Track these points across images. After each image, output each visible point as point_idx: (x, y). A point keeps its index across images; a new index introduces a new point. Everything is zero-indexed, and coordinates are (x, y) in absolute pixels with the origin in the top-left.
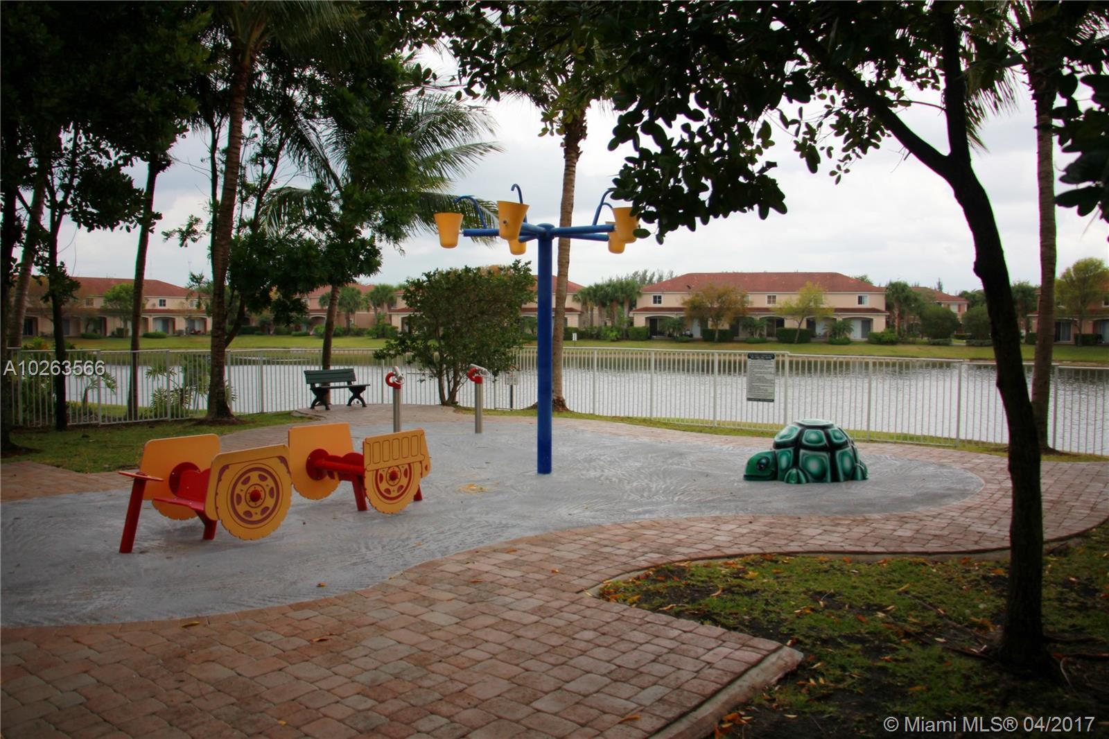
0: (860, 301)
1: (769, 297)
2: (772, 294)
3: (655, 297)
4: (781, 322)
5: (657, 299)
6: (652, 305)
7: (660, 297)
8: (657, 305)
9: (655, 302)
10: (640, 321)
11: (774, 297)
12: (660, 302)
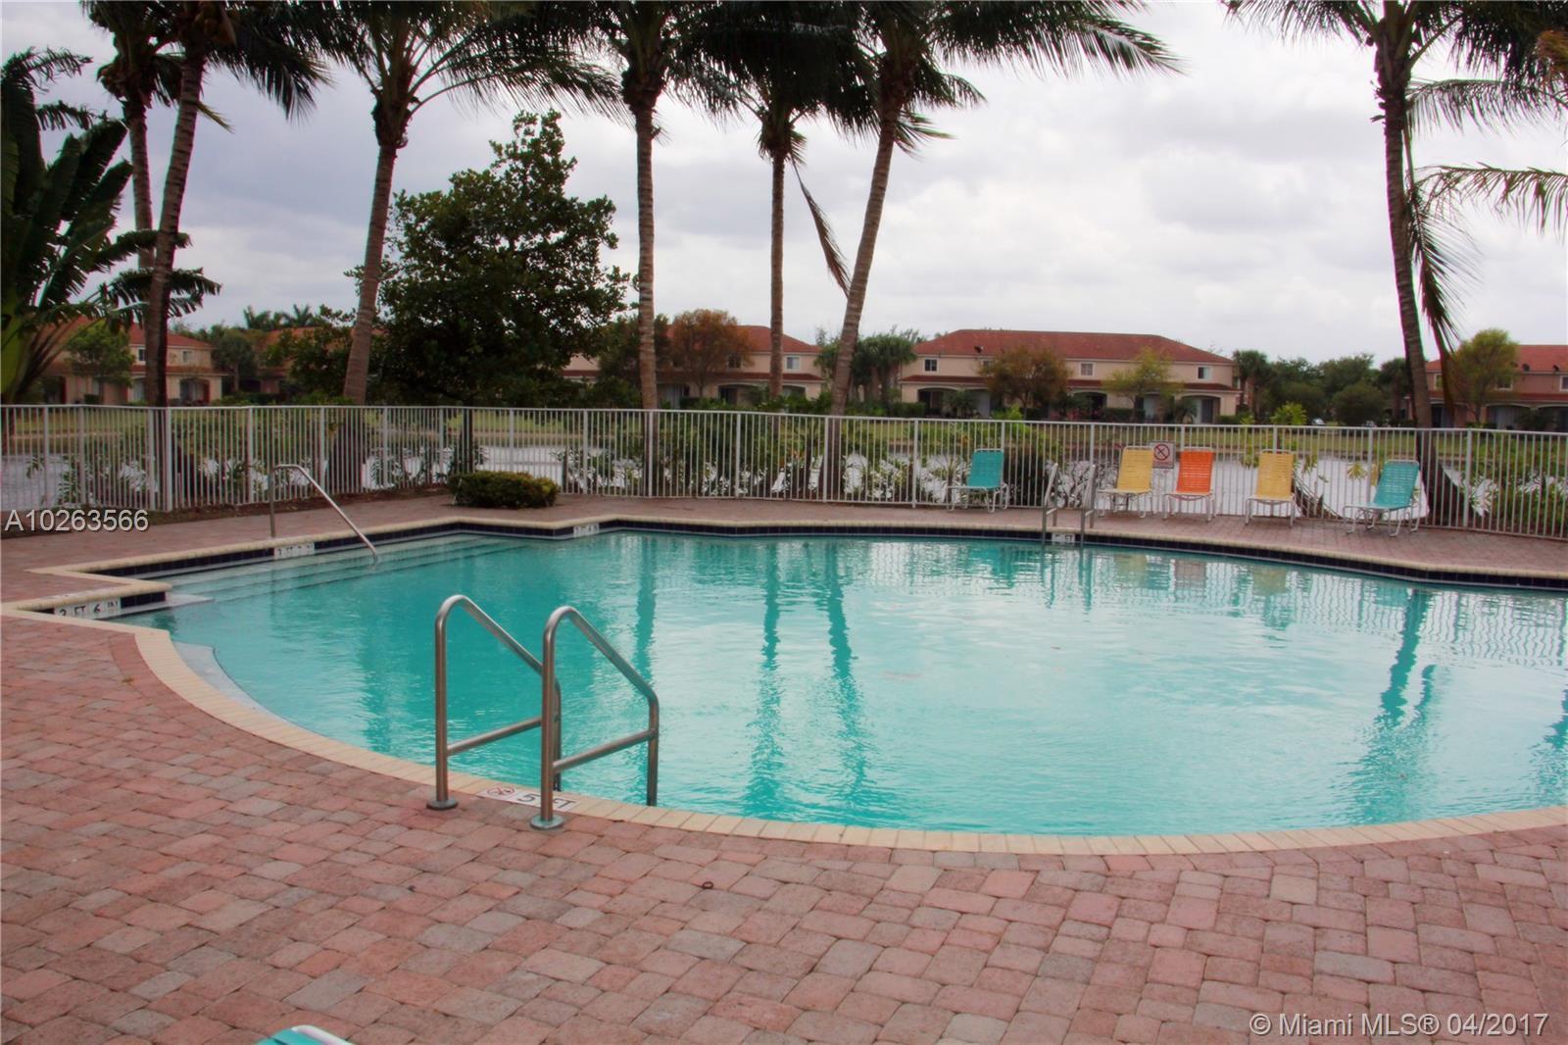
0: (1201, 374)
1: (1083, 365)
2: (1087, 361)
3: (928, 362)
4: (1099, 399)
5: (930, 365)
6: (923, 372)
7: (935, 362)
8: (931, 373)
9: (927, 369)
10: (910, 395)
11: (1091, 366)
12: (934, 369)
